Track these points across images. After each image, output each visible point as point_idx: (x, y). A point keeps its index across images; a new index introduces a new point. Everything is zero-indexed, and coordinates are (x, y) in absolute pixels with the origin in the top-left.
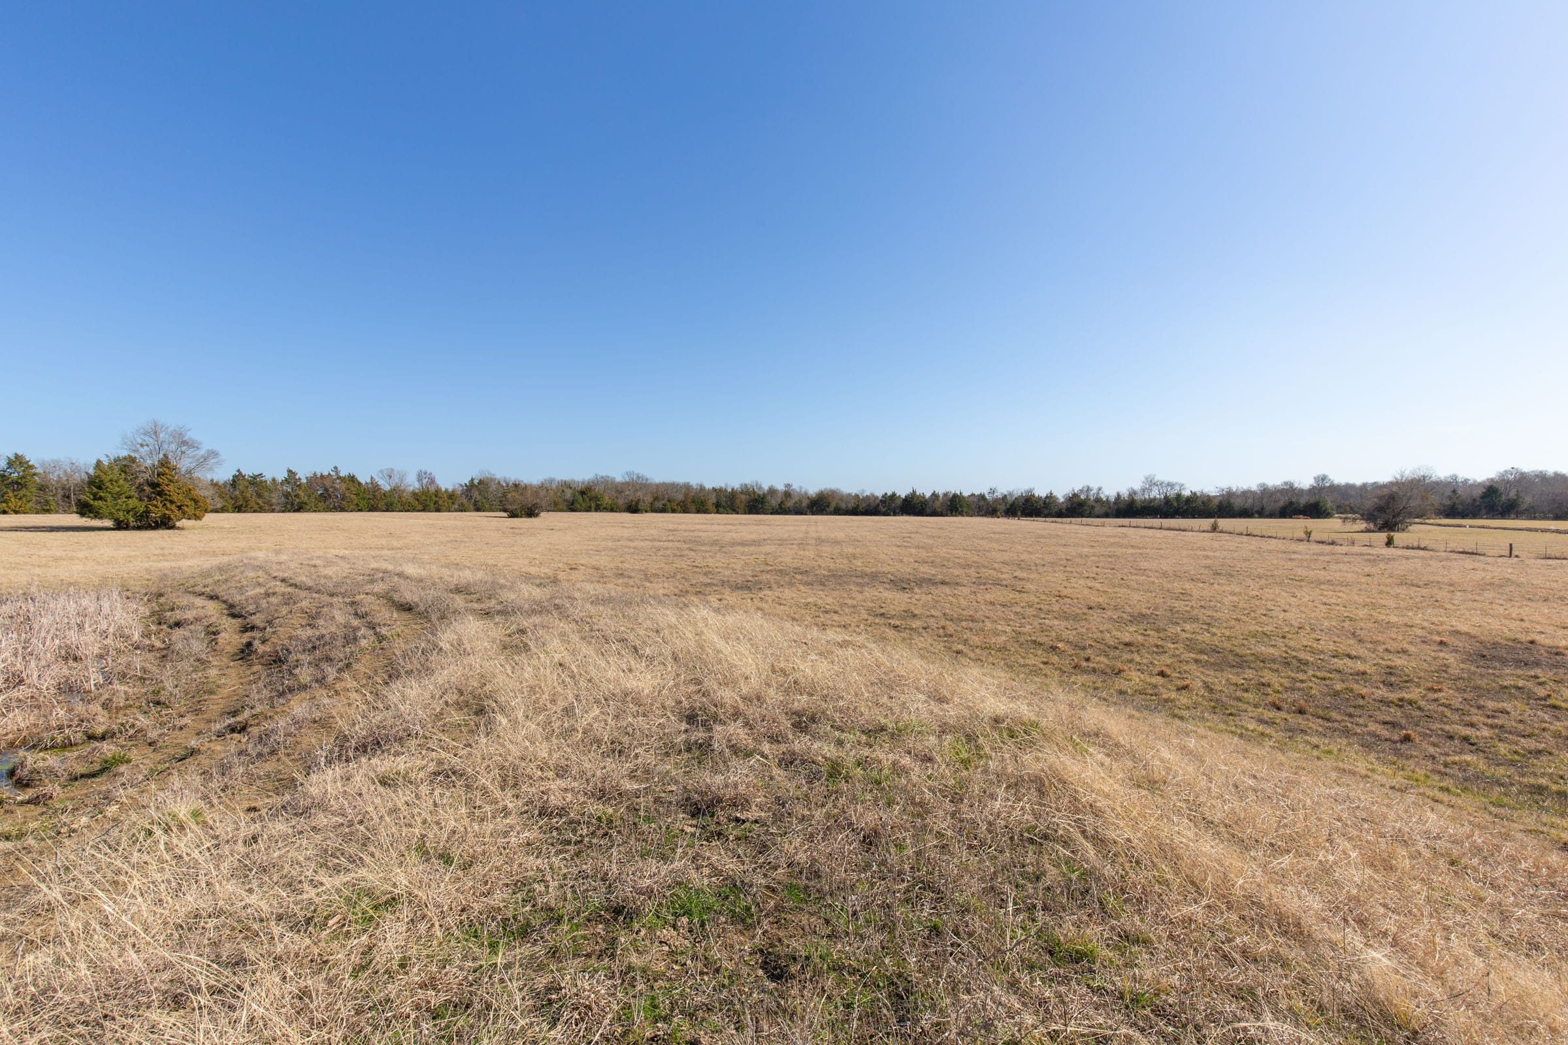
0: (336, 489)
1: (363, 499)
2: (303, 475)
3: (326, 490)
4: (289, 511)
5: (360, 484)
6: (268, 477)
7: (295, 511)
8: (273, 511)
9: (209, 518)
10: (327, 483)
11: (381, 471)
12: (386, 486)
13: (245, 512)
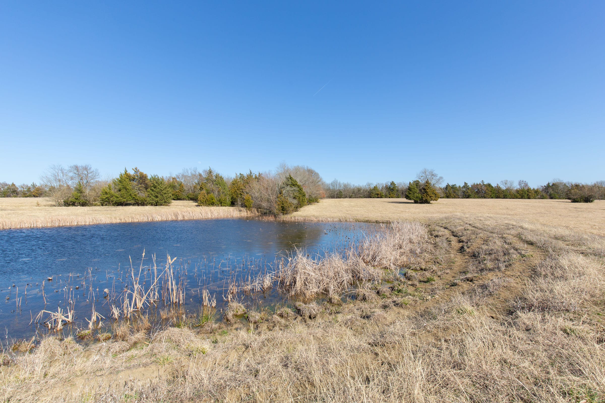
0: (482, 189)
1: (494, 193)
2: (470, 184)
3: (478, 190)
4: (465, 198)
5: (492, 187)
6: (457, 186)
7: (466, 198)
8: (459, 198)
10: (479, 187)
11: (502, 182)
12: (503, 187)
13: (450, 198)
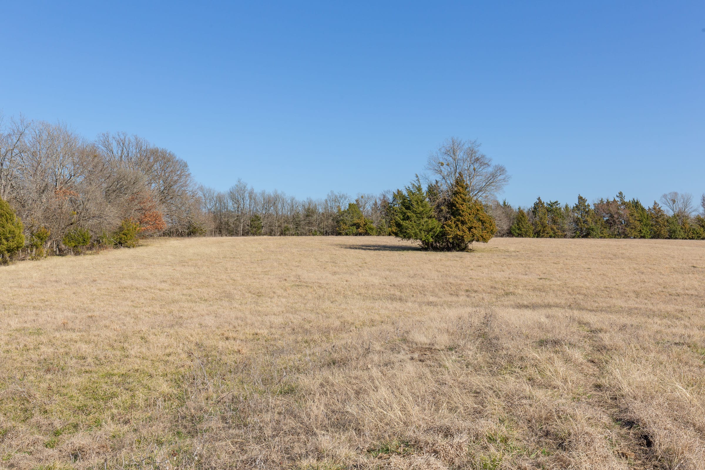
0: (620, 215)
1: (646, 225)
2: (591, 201)
3: (612, 216)
4: (578, 237)
5: (643, 209)
6: (562, 205)
7: (583, 237)
8: (565, 236)
9: (495, 242)
10: (613, 209)
11: (665, 196)
12: (668, 212)
13: (542, 237)
